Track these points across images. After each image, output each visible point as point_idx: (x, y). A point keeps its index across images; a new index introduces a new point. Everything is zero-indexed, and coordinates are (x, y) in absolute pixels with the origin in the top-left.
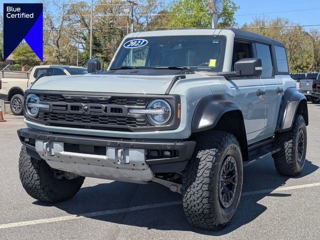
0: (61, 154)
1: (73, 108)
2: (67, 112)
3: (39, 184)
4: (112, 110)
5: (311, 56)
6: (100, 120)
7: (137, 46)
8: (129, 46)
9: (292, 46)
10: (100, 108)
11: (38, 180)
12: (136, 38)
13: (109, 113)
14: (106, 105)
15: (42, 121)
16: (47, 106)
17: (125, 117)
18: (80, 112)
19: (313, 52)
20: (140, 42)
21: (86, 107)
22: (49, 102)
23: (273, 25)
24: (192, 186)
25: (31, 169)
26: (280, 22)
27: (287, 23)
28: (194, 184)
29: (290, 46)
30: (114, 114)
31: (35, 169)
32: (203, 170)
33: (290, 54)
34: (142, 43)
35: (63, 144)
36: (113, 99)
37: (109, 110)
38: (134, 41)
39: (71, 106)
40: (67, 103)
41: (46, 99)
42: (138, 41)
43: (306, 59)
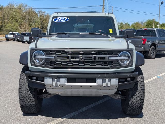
0: (66, 85)
1: (72, 58)
2: (68, 60)
3: (34, 103)
4: (99, 58)
5: (39, 24)
6: (91, 64)
7: (63, 21)
8: (57, 21)
9: (29, 19)
10: (91, 57)
11: (34, 101)
12: (60, 16)
13: (97, 60)
14: (95, 56)
15: (49, 66)
16: (53, 58)
17: (107, 62)
18: (77, 60)
19: (40, 22)
20: (64, 19)
21: (82, 57)
22: (55, 55)
23: (19, 7)
24: (135, 95)
25: (30, 95)
26: (22, 5)
27: (26, 6)
28: (136, 93)
29: (28, 18)
30: (100, 60)
31: (32, 95)
32: (140, 86)
33: (29, 22)
34: (66, 20)
35: (66, 79)
36: (99, 52)
37: (97, 58)
38: (59, 18)
39: (71, 57)
40: (68, 55)
41: (51, 53)
42: (62, 18)
43: (37, 25)
